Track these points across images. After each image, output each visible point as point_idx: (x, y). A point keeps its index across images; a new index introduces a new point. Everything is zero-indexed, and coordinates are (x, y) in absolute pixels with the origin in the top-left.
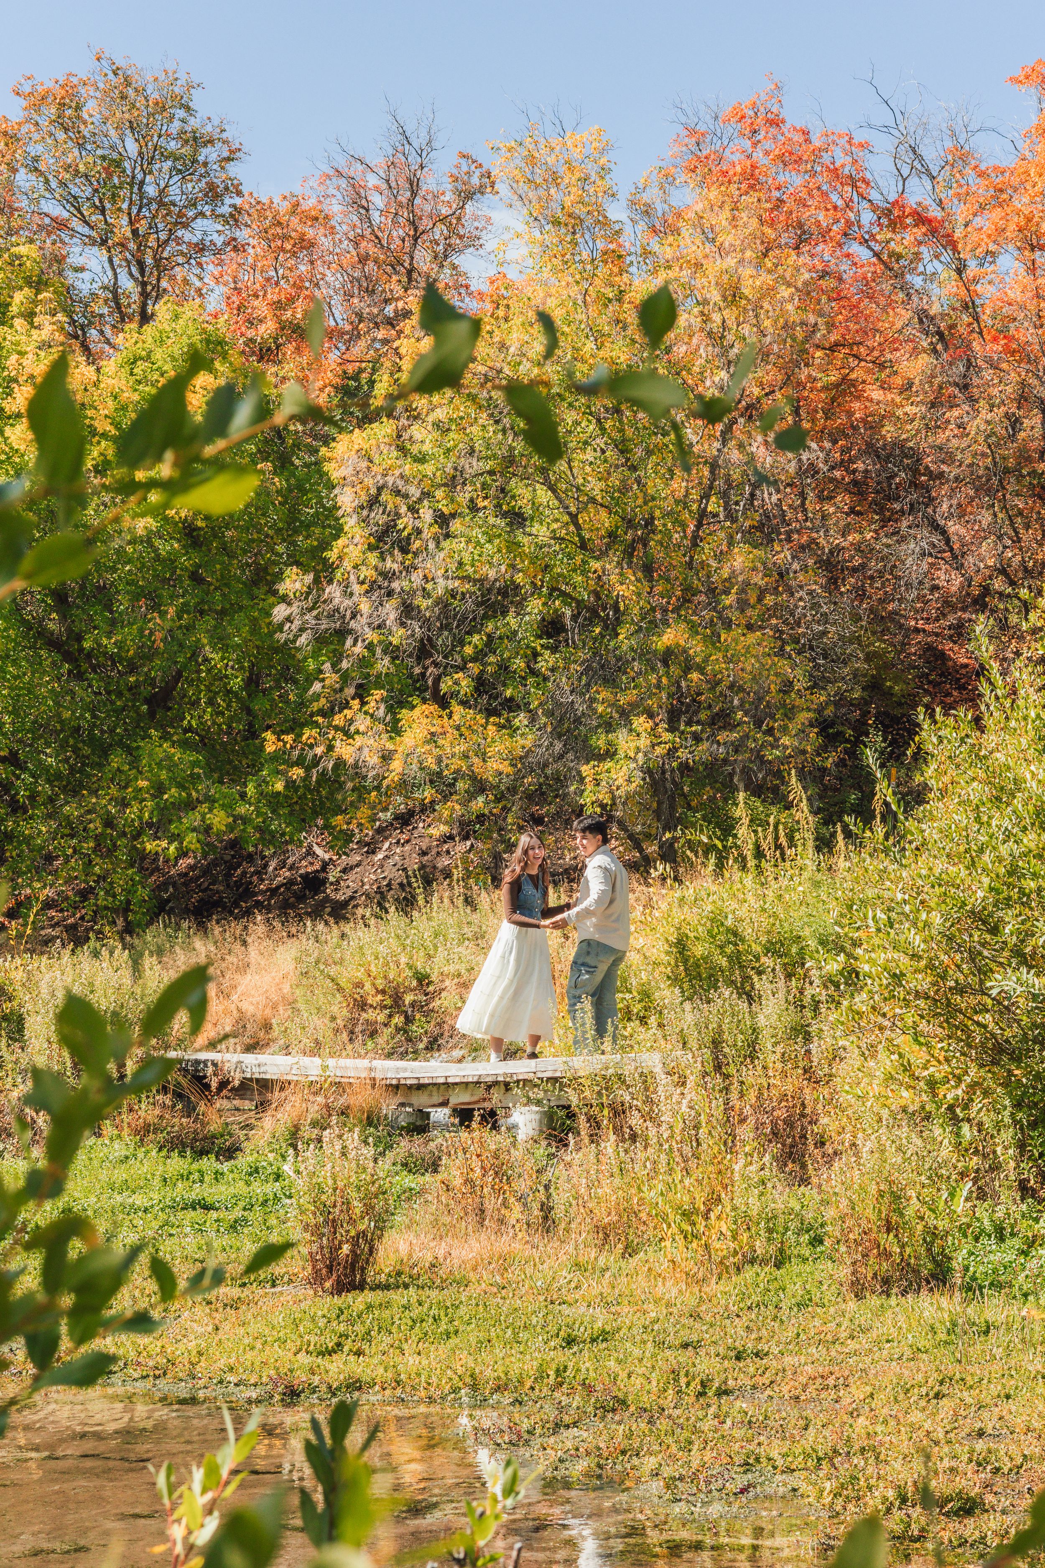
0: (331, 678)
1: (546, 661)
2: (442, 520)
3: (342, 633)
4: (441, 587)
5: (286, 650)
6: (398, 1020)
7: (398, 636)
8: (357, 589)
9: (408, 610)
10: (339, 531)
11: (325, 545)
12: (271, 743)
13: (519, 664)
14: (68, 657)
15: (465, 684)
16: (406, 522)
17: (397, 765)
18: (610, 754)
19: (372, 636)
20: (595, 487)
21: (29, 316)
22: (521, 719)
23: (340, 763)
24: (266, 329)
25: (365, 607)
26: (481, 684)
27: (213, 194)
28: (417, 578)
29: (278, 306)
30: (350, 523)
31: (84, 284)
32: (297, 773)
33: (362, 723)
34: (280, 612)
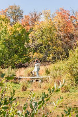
0: (29, 51)
1: (45, 49)
2: (37, 39)
3: (30, 47)
4: (37, 44)
5: (25, 48)
6: (32, 74)
7: (34, 47)
8: (31, 44)
9: (34, 46)
11: (28, 41)
12: (24, 55)
13: (43, 49)
14: (9, 49)
16: (35, 39)
17: (34, 57)
18: (49, 56)
19: (32, 47)
22: (43, 54)
23: (29, 57)
24: (24, 25)
26: (40, 51)
27: (21, 15)
28: (35, 43)
29: (25, 23)
30: (30, 39)
31: (11, 21)
32: (26, 58)
33: (31, 54)
34: (25, 45)
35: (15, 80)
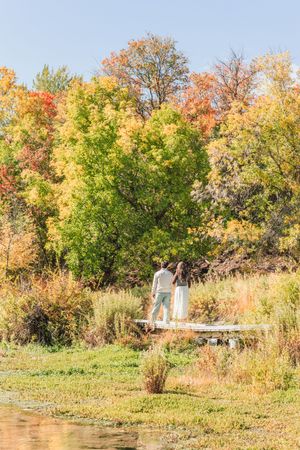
0: (208, 212)
1: (271, 207)
2: (240, 166)
3: (211, 199)
4: (239, 186)
5: (195, 203)
6: (207, 312)
7: (227, 200)
8: (215, 186)
9: (230, 193)
10: (210, 170)
11: (207, 174)
12: (190, 231)
13: (262, 208)
14: (133, 205)
15: (246, 214)
16: (230, 167)
17: (226, 237)
18: (288, 235)
19: (220, 200)
20: (285, 157)
21: (124, 108)
22: (263, 224)
23: (209, 237)
24: (193, 112)
25: (217, 192)
26: (252, 213)
27: (181, 73)
28: (232, 183)
29: (197, 105)
30: (213, 167)
31: (143, 99)
32: (197, 239)
33: (216, 225)
34: (193, 193)
35: (139, 336)
